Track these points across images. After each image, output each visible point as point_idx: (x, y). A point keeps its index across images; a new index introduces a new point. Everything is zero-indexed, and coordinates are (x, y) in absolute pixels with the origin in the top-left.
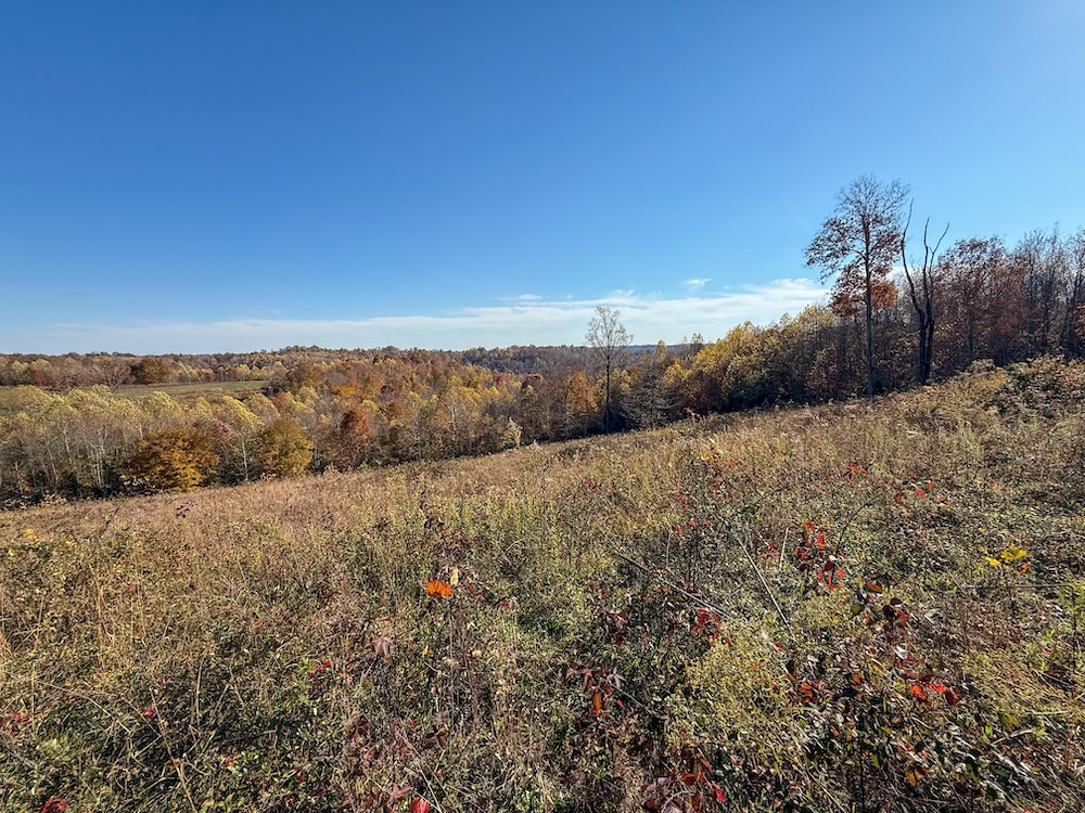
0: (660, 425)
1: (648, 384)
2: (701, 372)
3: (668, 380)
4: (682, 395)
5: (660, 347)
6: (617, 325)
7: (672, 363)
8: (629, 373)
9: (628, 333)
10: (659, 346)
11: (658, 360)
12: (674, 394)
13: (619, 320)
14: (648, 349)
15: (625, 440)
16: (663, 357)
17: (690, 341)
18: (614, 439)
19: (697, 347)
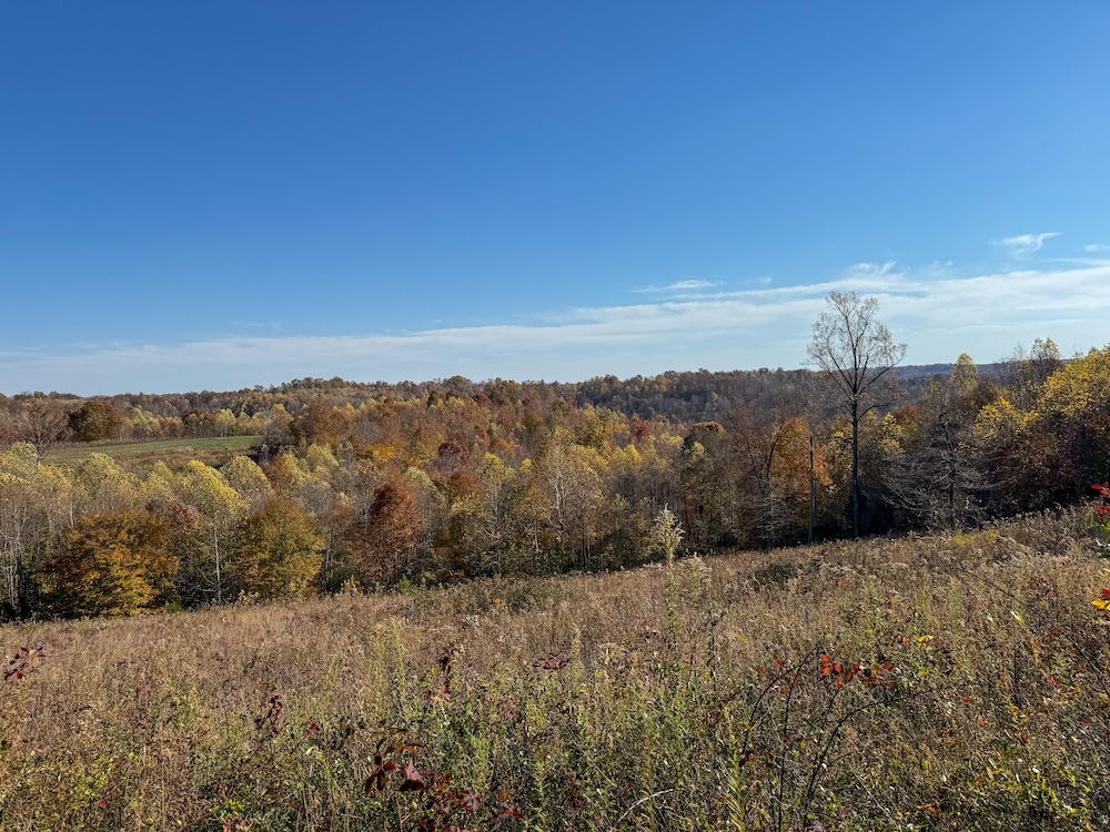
0: (971, 523)
1: (942, 438)
2: (1058, 415)
3: (984, 430)
4: (1016, 462)
5: (963, 368)
6: (873, 326)
7: (991, 398)
8: (899, 418)
9: (895, 341)
10: (960, 367)
11: (959, 393)
12: (997, 459)
13: (878, 316)
14: (937, 374)
15: (896, 553)
16: (971, 386)
17: (1028, 354)
18: (872, 549)
19: (1047, 366)
